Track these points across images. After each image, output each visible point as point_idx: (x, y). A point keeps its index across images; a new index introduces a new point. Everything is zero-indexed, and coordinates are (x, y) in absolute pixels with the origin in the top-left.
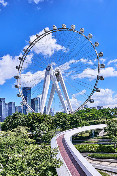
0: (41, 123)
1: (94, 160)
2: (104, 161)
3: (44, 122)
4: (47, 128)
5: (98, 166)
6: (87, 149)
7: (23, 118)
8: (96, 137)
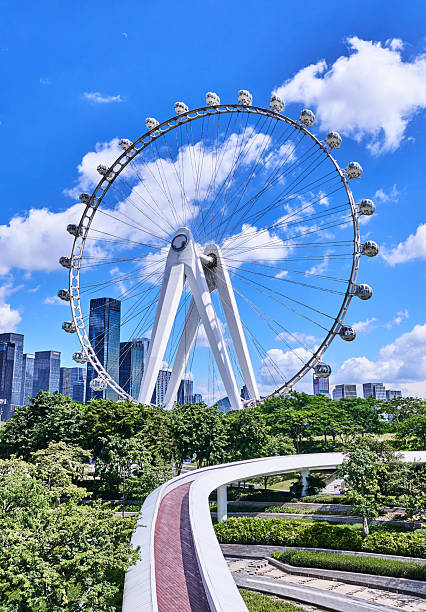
0: (129, 435)
1: (288, 572)
2: (321, 578)
3: (140, 433)
4: (147, 455)
5: (295, 589)
6: (271, 533)
7: (72, 416)
8: (313, 497)
